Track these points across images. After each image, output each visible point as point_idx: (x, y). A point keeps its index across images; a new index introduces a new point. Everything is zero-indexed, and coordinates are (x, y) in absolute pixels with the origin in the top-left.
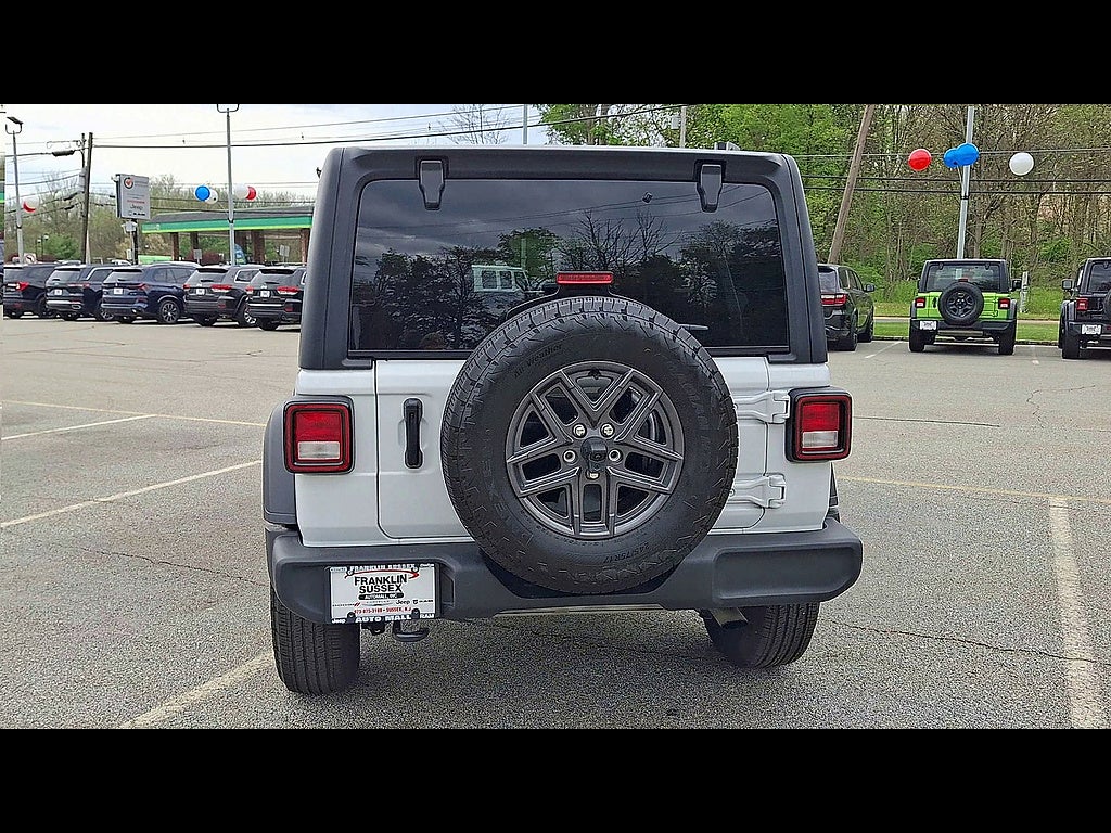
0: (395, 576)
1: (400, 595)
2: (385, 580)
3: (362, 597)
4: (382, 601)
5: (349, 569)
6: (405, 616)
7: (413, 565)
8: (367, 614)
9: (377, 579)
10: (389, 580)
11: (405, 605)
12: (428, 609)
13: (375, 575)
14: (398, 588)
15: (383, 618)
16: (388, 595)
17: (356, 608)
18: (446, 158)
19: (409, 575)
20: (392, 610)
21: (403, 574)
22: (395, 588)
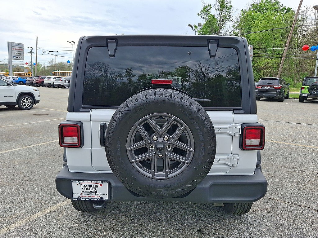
0: (94, 185)
1: (96, 192)
2: (91, 186)
3: (83, 192)
4: (90, 193)
5: (78, 182)
6: (98, 199)
7: (100, 182)
8: (85, 197)
9: (88, 186)
10: (92, 186)
11: (98, 195)
12: (106, 197)
13: (87, 184)
14: (95, 189)
15: (90, 199)
16: (92, 191)
17: (81, 195)
18: (117, 39)
19: (99, 185)
20: (93, 196)
21: (97, 184)
22: (94, 189)
